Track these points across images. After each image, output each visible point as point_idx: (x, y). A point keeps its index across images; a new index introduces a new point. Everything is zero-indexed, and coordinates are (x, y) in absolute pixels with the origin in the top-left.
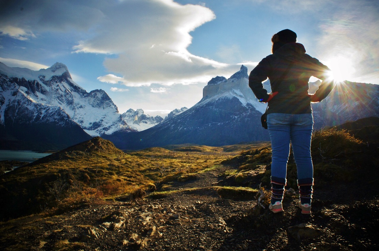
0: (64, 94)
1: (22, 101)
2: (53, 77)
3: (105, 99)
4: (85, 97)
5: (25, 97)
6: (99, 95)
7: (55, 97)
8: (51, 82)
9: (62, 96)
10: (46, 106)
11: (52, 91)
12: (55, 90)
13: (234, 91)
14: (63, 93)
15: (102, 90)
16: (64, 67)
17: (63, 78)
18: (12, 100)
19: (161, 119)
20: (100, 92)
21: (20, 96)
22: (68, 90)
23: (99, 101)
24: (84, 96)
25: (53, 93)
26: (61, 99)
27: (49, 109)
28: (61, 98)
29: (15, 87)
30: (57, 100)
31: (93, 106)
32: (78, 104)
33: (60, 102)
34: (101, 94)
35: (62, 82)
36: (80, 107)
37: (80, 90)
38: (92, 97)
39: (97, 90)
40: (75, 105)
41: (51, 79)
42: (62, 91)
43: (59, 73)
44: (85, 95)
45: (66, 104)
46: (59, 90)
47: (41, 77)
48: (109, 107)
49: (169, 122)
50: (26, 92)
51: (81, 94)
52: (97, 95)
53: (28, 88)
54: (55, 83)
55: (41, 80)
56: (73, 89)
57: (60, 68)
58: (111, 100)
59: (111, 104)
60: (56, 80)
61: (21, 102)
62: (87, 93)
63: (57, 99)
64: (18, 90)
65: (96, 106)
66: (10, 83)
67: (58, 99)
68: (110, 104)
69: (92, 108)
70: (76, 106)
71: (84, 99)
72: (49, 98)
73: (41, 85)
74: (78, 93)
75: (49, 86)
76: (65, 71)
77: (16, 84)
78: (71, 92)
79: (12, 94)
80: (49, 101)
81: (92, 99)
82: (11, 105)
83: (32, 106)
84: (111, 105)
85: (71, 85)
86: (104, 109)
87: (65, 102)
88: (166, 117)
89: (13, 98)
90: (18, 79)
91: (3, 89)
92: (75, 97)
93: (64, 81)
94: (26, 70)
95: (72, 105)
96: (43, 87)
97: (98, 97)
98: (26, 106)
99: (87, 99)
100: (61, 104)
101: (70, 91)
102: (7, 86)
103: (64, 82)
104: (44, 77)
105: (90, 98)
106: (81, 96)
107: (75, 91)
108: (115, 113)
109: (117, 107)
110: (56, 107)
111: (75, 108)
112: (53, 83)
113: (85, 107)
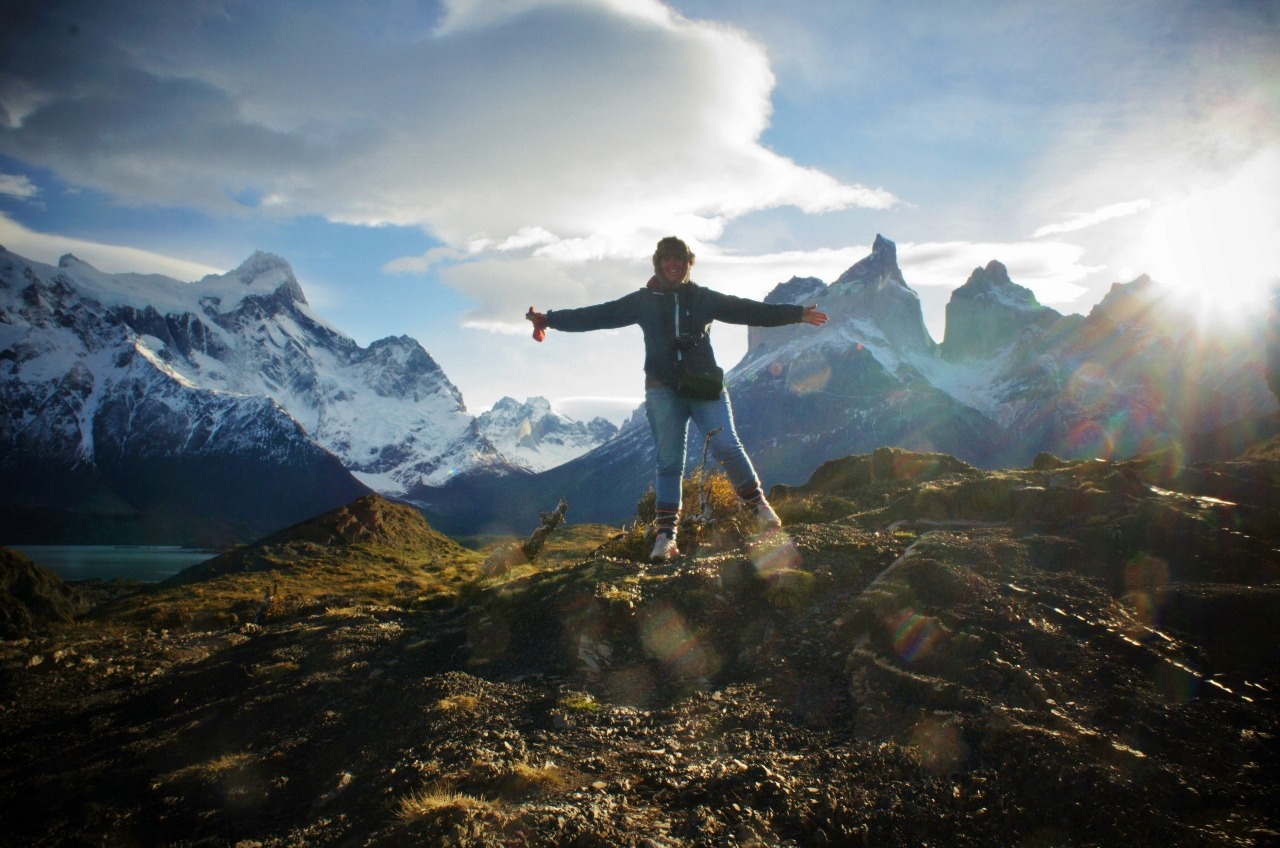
0: (283, 355)
1: (149, 385)
2: (247, 300)
3: (420, 368)
4: (353, 362)
5: (159, 371)
6: (401, 356)
7: (253, 365)
8: (242, 317)
9: (276, 361)
10: (226, 398)
11: (244, 348)
12: (254, 342)
13: (852, 325)
14: (280, 354)
15: (409, 339)
16: (281, 265)
17: (279, 304)
18: (116, 382)
19: (611, 428)
20: (402, 345)
21: (142, 367)
22: (296, 343)
23: (399, 374)
24: (348, 361)
25: (248, 353)
26: (276, 372)
27: (236, 406)
28: (273, 368)
29: (125, 338)
30: (260, 375)
31: (381, 394)
32: (332, 388)
33: (272, 382)
34: (406, 350)
35: (277, 316)
36: (337, 398)
37: (335, 340)
38: (375, 361)
39: (392, 337)
40: (321, 392)
41: (239, 308)
42: (279, 347)
43: (266, 286)
44: (353, 356)
45: (290, 387)
46: (268, 344)
47: (208, 303)
48: (433, 395)
49: (635, 439)
50: (161, 354)
51: (341, 353)
52: (394, 356)
53: (167, 341)
54: (252, 320)
55: (208, 310)
56: (312, 337)
57: (269, 268)
58: (438, 371)
60: (257, 311)
61: (144, 386)
62: (361, 350)
63: (262, 373)
64: (134, 347)
65: (390, 392)
66: (109, 325)
67: (266, 373)
68: (435, 383)
69: (378, 397)
70: (324, 393)
71: (349, 370)
72: (234, 371)
73: (207, 329)
74: (331, 350)
75: (235, 332)
76: (284, 278)
77: (128, 327)
78: (308, 350)
79: (117, 360)
80: (234, 382)
81: (378, 370)
82: (114, 396)
83: (180, 398)
84: (439, 388)
85: (306, 323)
86: (416, 400)
87: (287, 383)
88: (626, 421)
89: (120, 375)
90: (135, 312)
91: (87, 346)
92: (320, 365)
93: (282, 314)
94: (160, 282)
95: (311, 390)
96: (217, 335)
97: (395, 362)
98: (161, 400)
99: (360, 369)
100: (274, 389)
101: (303, 346)
102: (101, 334)
103: (284, 317)
104: (217, 301)
105: (370, 365)
106: (339, 358)
107: (319, 344)
108: (455, 413)
109: (461, 394)
110: (259, 398)
111: (321, 400)
112: (246, 320)
113: (354, 396)
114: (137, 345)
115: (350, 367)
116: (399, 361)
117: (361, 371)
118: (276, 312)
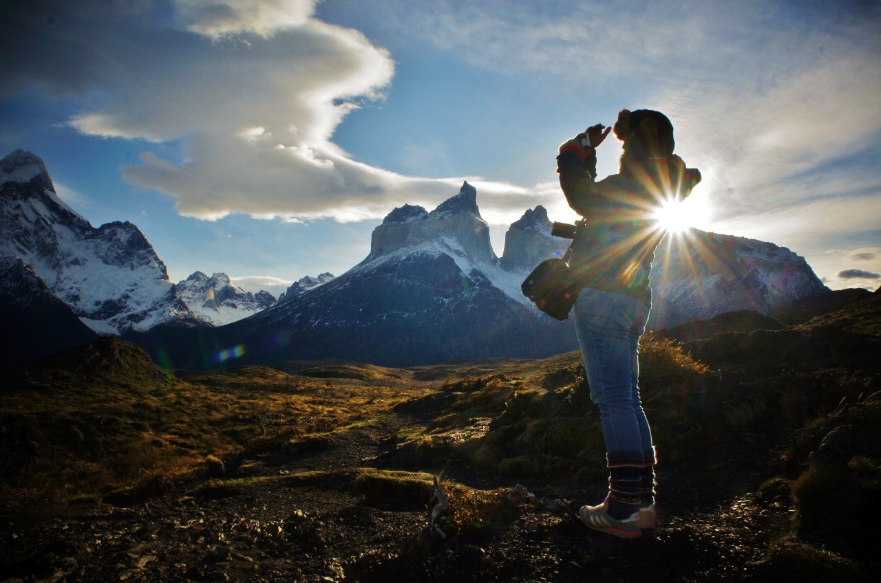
2: (7, 185)
3: (136, 247)
4: (87, 238)
6: (123, 236)
7: (8, 234)
8: (2, 197)
9: (27, 232)
11: (2, 220)
12: (10, 216)
13: (442, 241)
14: (31, 227)
15: (130, 224)
16: (38, 162)
17: (32, 190)
19: (271, 299)
20: (125, 228)
22: (44, 220)
23: (121, 249)
24: (83, 237)
25: (5, 225)
26: (25, 239)
28: (24, 237)
30: (14, 242)
31: (106, 262)
32: (69, 255)
33: (22, 247)
34: (128, 233)
35: (31, 200)
36: (72, 263)
37: (75, 220)
38: (104, 238)
39: (118, 222)
40: (60, 258)
41: (1, 190)
42: (30, 222)
43: (24, 176)
44: (87, 233)
45: (37, 252)
46: (22, 219)
48: (144, 266)
49: (288, 307)
51: (78, 230)
52: (118, 236)
54: (10, 200)
56: (56, 217)
57: (26, 163)
58: (150, 249)
59: (151, 258)
60: (14, 194)
62: (94, 229)
63: (15, 240)
65: (113, 262)
67: (18, 240)
68: (147, 258)
69: (104, 265)
70: (63, 258)
71: (83, 243)
74: (71, 228)
76: (38, 171)
78: (53, 226)
81: (105, 246)
84: (150, 262)
85: (53, 206)
86: (132, 269)
87: (34, 249)
88: (282, 294)
92: (61, 238)
93: (34, 198)
95: (53, 256)
97: (119, 240)
99: (92, 244)
100: (24, 253)
101: (49, 223)
103: (36, 200)
105: (99, 240)
106: (77, 234)
107: (62, 223)
108: (160, 280)
109: (165, 267)
110: (11, 258)
111: (60, 263)
112: (5, 199)
113: (86, 262)
115: (84, 241)
116: (122, 240)
117: (92, 245)
118: (30, 196)
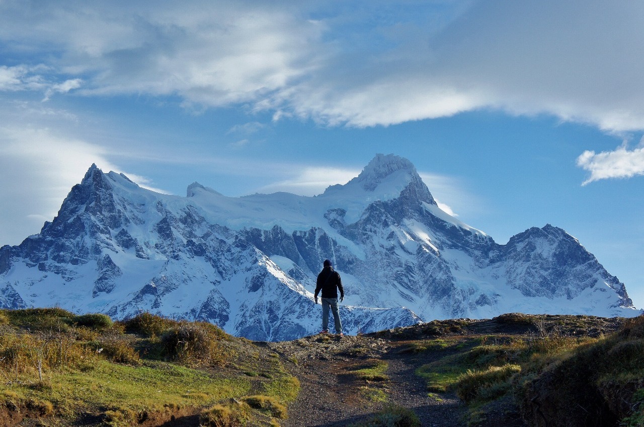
0: (415, 262)
1: (283, 307)
2: (372, 208)
3: (569, 261)
4: (492, 262)
5: (291, 291)
6: (546, 249)
7: (386, 276)
8: (369, 226)
9: (409, 269)
10: (361, 313)
11: (374, 259)
12: (384, 251)
14: (413, 260)
15: (553, 228)
16: (406, 166)
17: (406, 207)
18: (251, 306)
20: (546, 236)
21: (274, 289)
22: (428, 247)
23: (546, 270)
24: (487, 261)
25: (379, 264)
26: (410, 281)
27: (372, 321)
28: (407, 277)
29: (256, 261)
30: (394, 285)
31: (527, 293)
32: (472, 292)
33: (406, 292)
34: (551, 242)
35: (406, 221)
36: (478, 303)
37: (470, 239)
38: (517, 258)
39: (533, 228)
40: (460, 298)
41: (365, 217)
42: (410, 253)
43: (390, 192)
44: (491, 254)
45: (427, 295)
46: (398, 251)
47: (333, 216)
48: (588, 290)
50: (291, 274)
51: (478, 253)
52: (538, 250)
53: (296, 260)
54: (380, 229)
55: (333, 223)
56: (444, 239)
57: (392, 171)
58: (592, 261)
59: (596, 275)
60: (383, 218)
61: (279, 308)
62: (500, 247)
63: (396, 283)
64: (265, 269)
65: (537, 291)
66: (239, 249)
67: (400, 283)
68: (590, 276)
69: (526, 298)
70: (464, 298)
71: (489, 270)
72: (366, 284)
73: (335, 243)
74: (467, 251)
75: (364, 243)
76: (408, 179)
77: (257, 250)
78: (442, 253)
79: (250, 285)
80: (368, 295)
81: (521, 268)
82: (250, 322)
83: (314, 318)
84: (596, 281)
85: (436, 224)
86: (569, 297)
87: (423, 291)
89: (253, 299)
90: (262, 233)
91: (220, 273)
92: (456, 268)
93: (410, 218)
94: (285, 200)
95: (449, 296)
96: (345, 248)
97: (540, 256)
98: (296, 321)
99: (501, 268)
100: (411, 300)
101: (436, 250)
102: (232, 260)
103: (412, 220)
104: (342, 212)
105: (511, 262)
106: (477, 259)
107: (454, 246)
108: (617, 308)
109: (623, 285)
110: (395, 310)
111: (461, 306)
112: (373, 229)
113: (498, 298)
114: (268, 267)
115: (490, 267)
116: (545, 255)
117: (502, 270)
118: (404, 216)
